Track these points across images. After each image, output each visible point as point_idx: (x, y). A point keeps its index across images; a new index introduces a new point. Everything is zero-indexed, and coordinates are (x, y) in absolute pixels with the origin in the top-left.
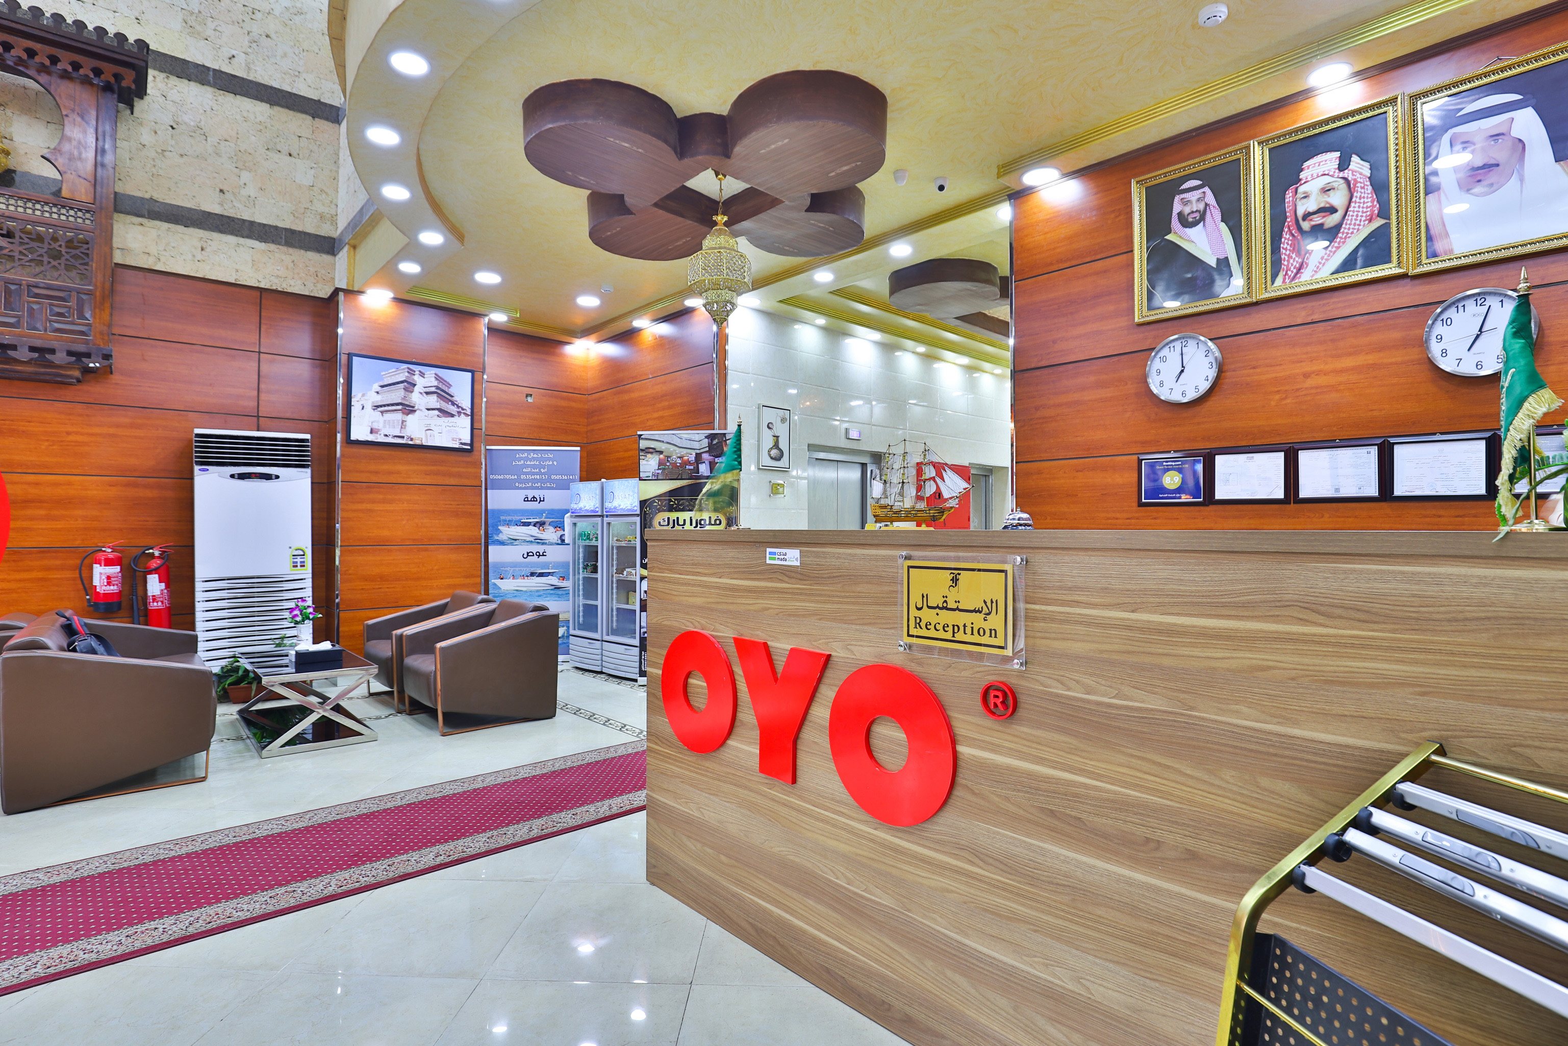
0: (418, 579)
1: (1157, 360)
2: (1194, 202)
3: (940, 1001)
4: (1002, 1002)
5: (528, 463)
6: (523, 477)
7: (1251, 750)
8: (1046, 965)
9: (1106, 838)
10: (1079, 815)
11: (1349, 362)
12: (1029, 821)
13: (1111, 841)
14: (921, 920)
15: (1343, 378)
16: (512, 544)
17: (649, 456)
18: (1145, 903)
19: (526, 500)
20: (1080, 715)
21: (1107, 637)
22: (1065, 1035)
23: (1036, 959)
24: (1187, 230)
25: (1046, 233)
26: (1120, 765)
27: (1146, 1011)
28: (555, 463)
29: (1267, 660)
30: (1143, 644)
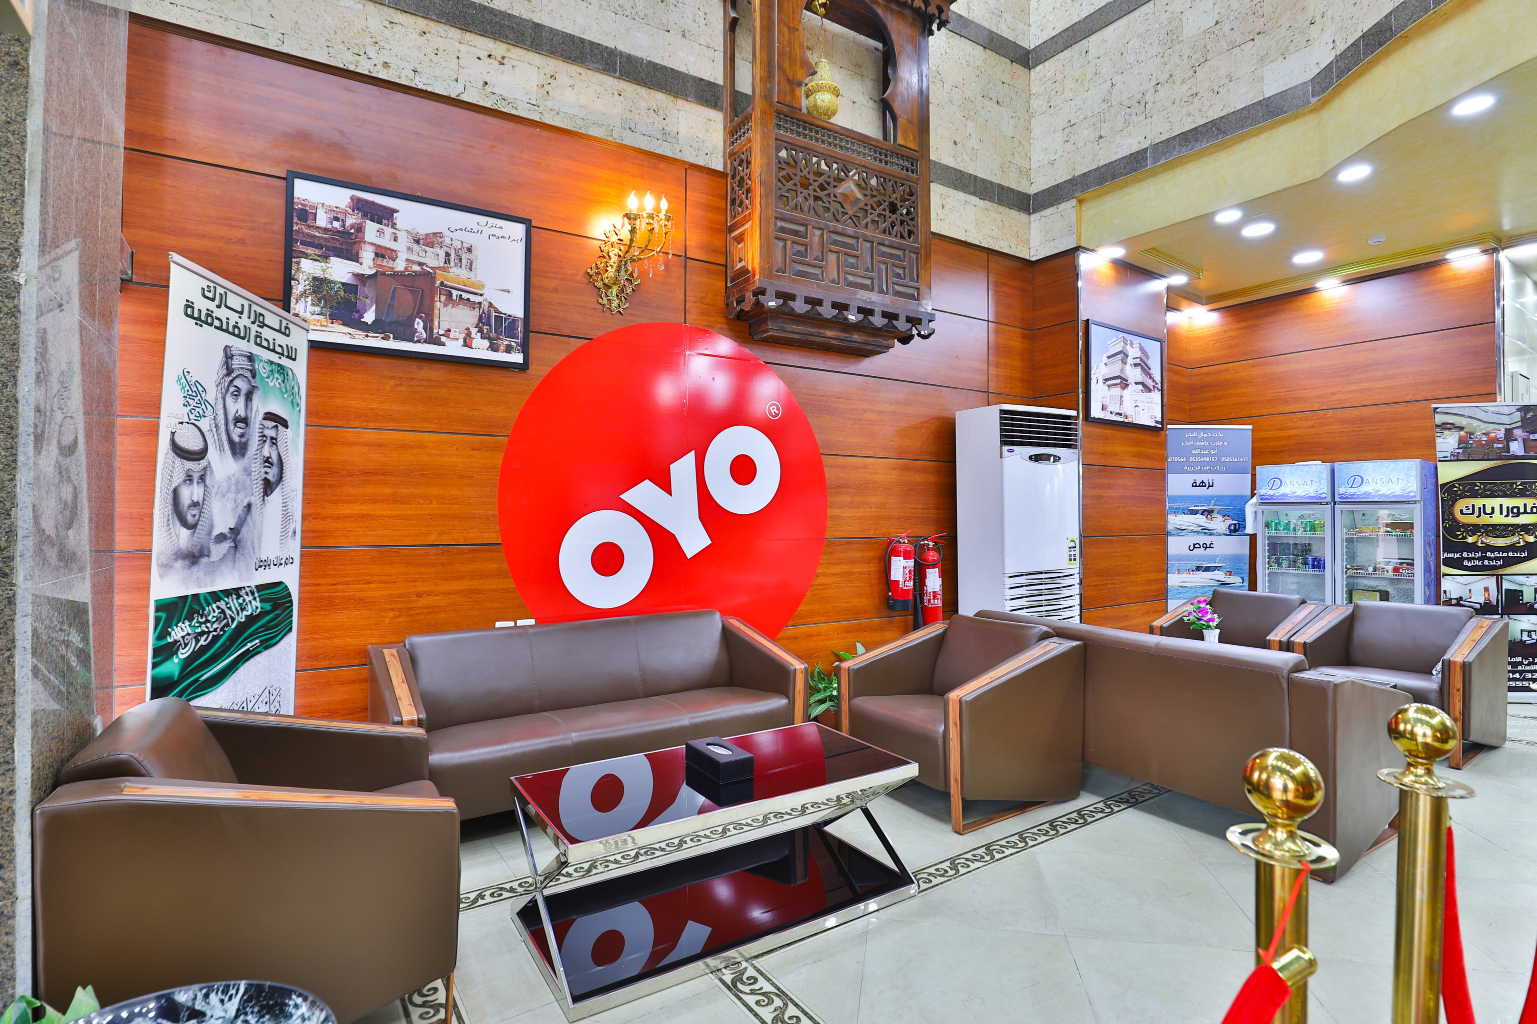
0: (1129, 574)
5: (1198, 443)
6: (1191, 459)
16: (1178, 535)
17: (1446, 432)
19: (1195, 485)
28: (1226, 444)
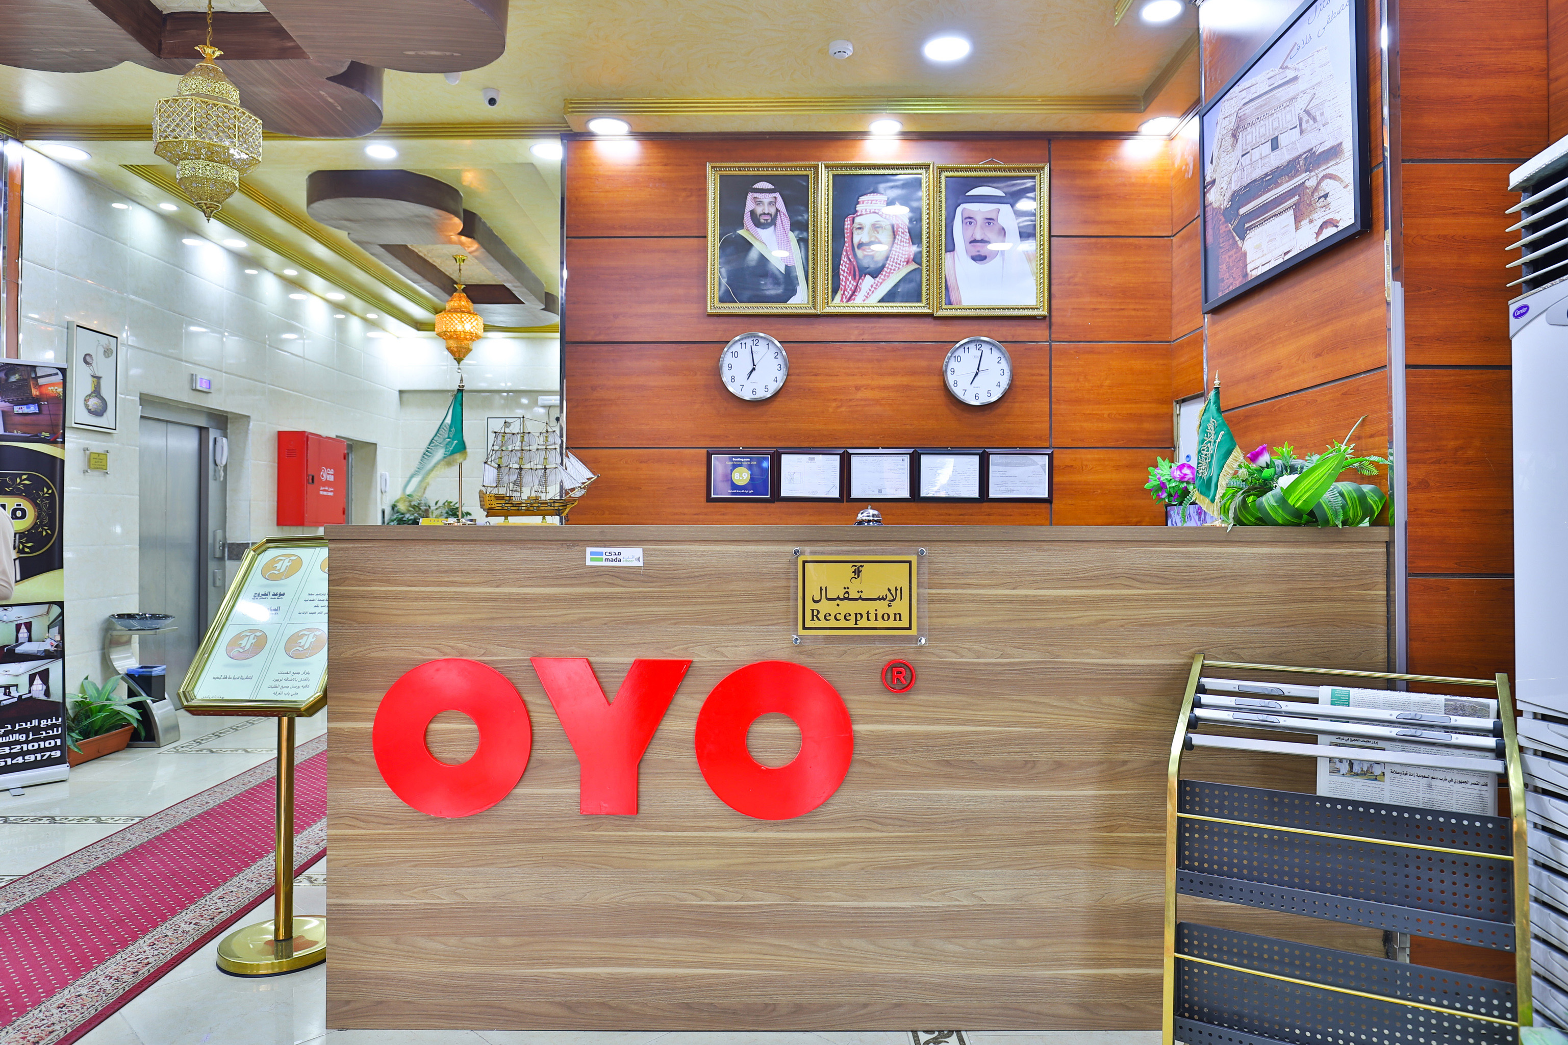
1: (729, 355)
2: (766, 205)
3: (836, 973)
4: (903, 944)
7: (1097, 679)
8: (943, 894)
9: (993, 771)
10: (971, 758)
11: (889, 381)
12: (926, 775)
13: (998, 771)
14: (812, 903)
15: (885, 394)
18: (1025, 812)
20: (972, 677)
21: (993, 611)
22: (962, 946)
23: (934, 893)
24: (759, 230)
25: (607, 191)
26: (1006, 710)
27: (1027, 895)
29: (1106, 615)
30: (1022, 613)
